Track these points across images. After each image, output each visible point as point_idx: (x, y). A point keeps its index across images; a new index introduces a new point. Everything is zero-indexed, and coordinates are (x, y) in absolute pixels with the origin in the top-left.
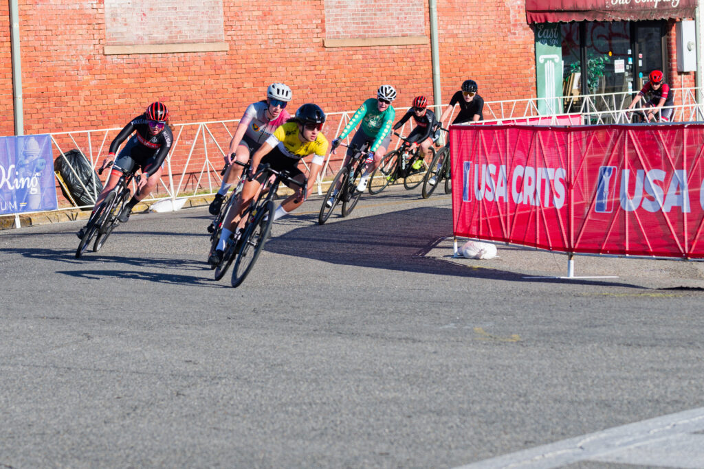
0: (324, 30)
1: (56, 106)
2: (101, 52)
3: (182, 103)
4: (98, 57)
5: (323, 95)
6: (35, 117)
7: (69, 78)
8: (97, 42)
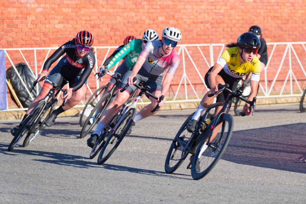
1: (8, 27)
3: (108, 30)
5: (220, 30)
7: (19, 5)
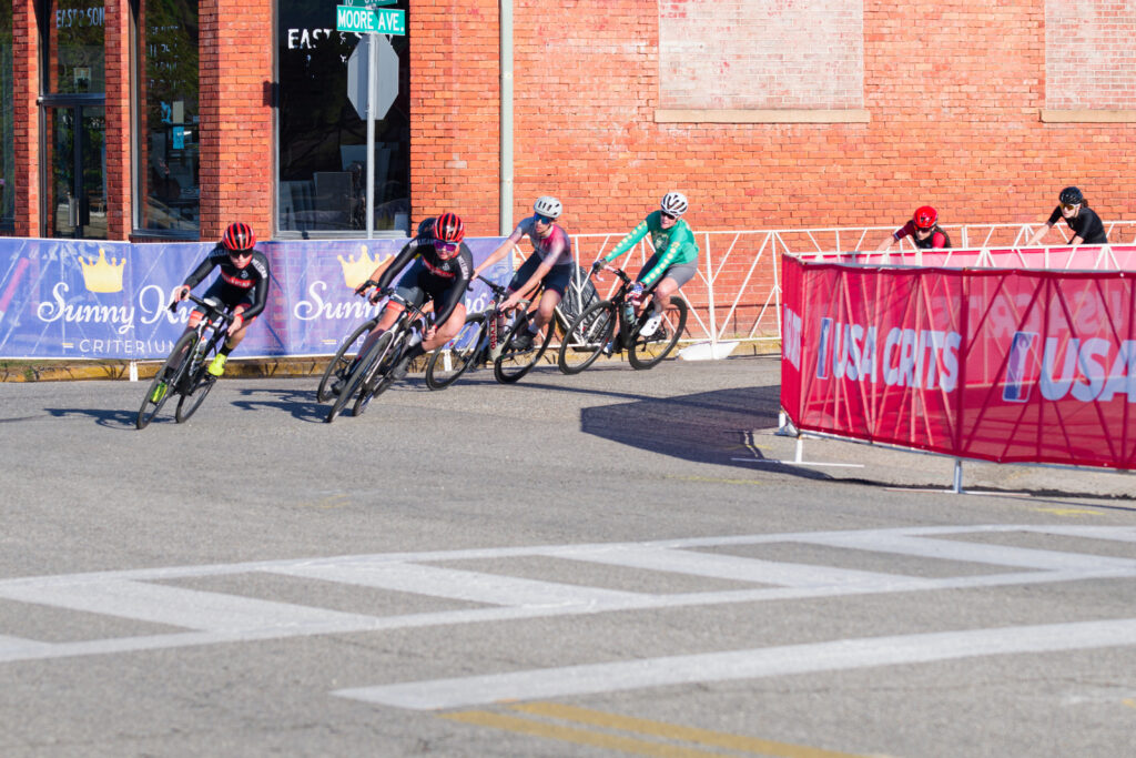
0: (1042, 96)
1: (570, 196)
2: (650, 118)
3: (784, 199)
4: (644, 126)
7: (593, 155)
8: (644, 103)
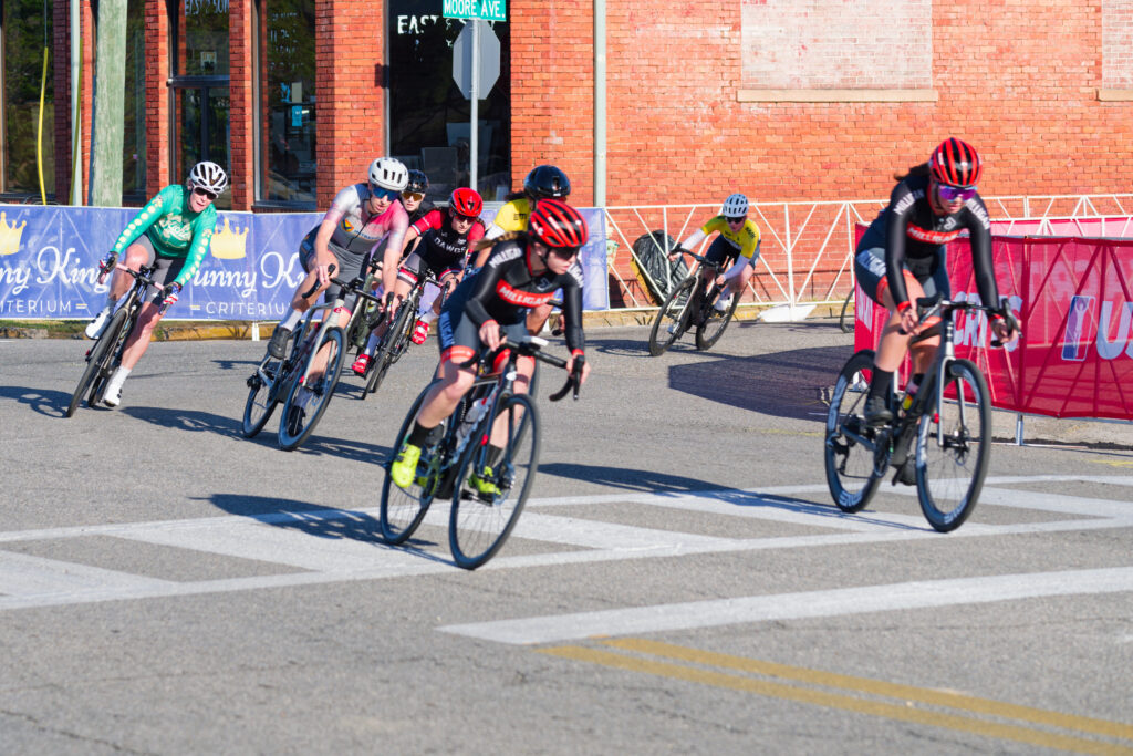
0: (1099, 76)
1: (658, 169)
2: (733, 97)
3: (858, 172)
4: (727, 105)
5: (1094, 169)
6: (626, 185)
7: (680, 132)
8: (727, 83)
